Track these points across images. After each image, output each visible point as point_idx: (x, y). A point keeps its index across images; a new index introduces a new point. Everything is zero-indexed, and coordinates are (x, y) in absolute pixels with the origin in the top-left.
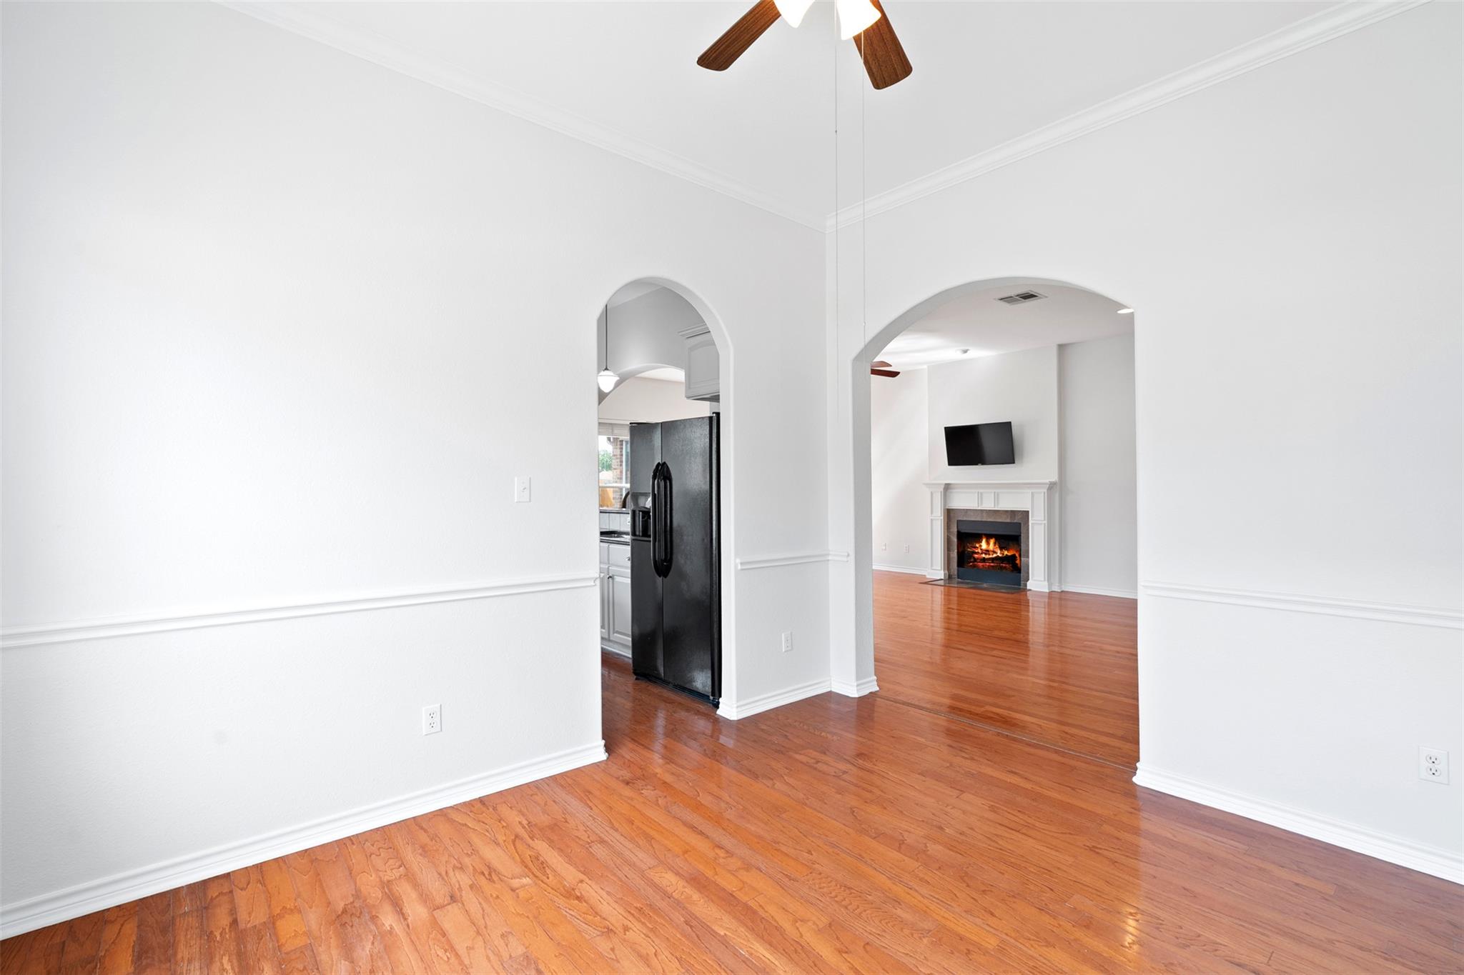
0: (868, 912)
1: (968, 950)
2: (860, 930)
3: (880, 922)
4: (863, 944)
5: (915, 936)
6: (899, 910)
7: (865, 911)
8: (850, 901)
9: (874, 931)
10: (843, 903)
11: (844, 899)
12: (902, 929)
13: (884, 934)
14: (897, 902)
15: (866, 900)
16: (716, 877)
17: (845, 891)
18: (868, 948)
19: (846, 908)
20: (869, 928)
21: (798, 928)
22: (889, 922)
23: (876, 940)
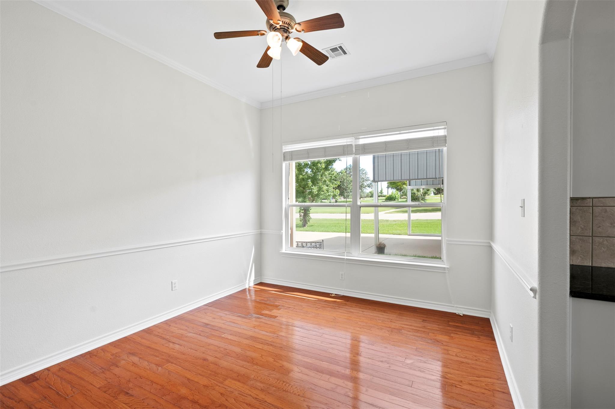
0: (275, 382)
1: (238, 377)
2: (277, 374)
3: (270, 379)
4: (276, 370)
5: (256, 377)
6: (262, 386)
7: (276, 382)
8: (283, 385)
9: (272, 375)
10: (285, 383)
11: (285, 385)
12: (261, 378)
13: (268, 375)
14: (262, 390)
15: (276, 387)
16: (343, 381)
17: (286, 389)
18: (274, 369)
19: (284, 382)
20: (274, 376)
21: (300, 369)
22: (266, 380)
23: (271, 372)
